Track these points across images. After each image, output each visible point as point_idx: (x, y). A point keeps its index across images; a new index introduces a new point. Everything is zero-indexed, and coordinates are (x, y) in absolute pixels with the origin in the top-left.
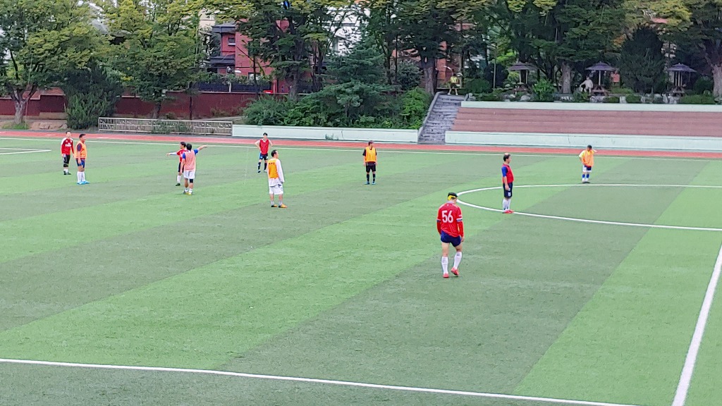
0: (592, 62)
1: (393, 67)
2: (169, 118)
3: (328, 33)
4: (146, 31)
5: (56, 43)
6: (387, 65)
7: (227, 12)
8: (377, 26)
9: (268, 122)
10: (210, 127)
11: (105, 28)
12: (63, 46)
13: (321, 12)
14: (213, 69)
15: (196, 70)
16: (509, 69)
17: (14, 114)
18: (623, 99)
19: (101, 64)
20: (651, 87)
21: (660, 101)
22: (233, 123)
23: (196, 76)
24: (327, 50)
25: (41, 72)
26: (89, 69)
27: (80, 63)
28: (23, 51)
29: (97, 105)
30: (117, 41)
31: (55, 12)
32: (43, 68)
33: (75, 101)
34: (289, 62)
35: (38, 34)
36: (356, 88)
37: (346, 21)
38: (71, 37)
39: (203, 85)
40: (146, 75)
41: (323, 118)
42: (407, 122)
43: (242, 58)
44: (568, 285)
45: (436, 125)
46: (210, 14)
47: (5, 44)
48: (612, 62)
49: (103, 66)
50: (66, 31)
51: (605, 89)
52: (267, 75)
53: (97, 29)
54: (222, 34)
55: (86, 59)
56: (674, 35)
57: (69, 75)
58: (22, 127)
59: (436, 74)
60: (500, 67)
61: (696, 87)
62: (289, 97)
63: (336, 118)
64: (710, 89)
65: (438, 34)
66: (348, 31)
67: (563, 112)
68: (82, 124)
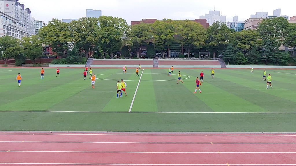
0: (117, 52)
2: (36, 63)
3: (68, 47)
4: (31, 47)
5: (13, 50)
6: (79, 53)
7: (47, 43)
8: (77, 46)
9: (56, 64)
10: (45, 65)
11: (22, 46)
12: (14, 50)
13: (66, 43)
14: (45, 54)
15: (41, 54)
16: (102, 53)
17: (4, 64)
18: (122, 58)
19: (22, 53)
20: (127, 56)
21: (128, 59)
22: (49, 64)
24: (67, 50)
25: (10, 55)
28: (6, 51)
29: (22, 61)
30: (25, 49)
31: (12, 43)
33: (17, 61)
34: (60, 52)
35: (9, 48)
36: (73, 57)
37: (71, 45)
39: (43, 57)
40: (31, 55)
41: (67, 63)
42: (83, 63)
43: (51, 52)
45: (89, 64)
46: (44, 44)
47: (2, 50)
48: (120, 52)
50: (14, 47)
51: (119, 57)
52: (56, 55)
54: (47, 47)
55: (19, 53)
56: (130, 47)
57: (15, 56)
58: (6, 66)
59: (88, 54)
60: (100, 53)
61: (134, 56)
62: (60, 59)
63: (69, 63)
64: (137, 56)
65: (88, 47)
66: (71, 46)
67: (112, 61)
68: (18, 65)
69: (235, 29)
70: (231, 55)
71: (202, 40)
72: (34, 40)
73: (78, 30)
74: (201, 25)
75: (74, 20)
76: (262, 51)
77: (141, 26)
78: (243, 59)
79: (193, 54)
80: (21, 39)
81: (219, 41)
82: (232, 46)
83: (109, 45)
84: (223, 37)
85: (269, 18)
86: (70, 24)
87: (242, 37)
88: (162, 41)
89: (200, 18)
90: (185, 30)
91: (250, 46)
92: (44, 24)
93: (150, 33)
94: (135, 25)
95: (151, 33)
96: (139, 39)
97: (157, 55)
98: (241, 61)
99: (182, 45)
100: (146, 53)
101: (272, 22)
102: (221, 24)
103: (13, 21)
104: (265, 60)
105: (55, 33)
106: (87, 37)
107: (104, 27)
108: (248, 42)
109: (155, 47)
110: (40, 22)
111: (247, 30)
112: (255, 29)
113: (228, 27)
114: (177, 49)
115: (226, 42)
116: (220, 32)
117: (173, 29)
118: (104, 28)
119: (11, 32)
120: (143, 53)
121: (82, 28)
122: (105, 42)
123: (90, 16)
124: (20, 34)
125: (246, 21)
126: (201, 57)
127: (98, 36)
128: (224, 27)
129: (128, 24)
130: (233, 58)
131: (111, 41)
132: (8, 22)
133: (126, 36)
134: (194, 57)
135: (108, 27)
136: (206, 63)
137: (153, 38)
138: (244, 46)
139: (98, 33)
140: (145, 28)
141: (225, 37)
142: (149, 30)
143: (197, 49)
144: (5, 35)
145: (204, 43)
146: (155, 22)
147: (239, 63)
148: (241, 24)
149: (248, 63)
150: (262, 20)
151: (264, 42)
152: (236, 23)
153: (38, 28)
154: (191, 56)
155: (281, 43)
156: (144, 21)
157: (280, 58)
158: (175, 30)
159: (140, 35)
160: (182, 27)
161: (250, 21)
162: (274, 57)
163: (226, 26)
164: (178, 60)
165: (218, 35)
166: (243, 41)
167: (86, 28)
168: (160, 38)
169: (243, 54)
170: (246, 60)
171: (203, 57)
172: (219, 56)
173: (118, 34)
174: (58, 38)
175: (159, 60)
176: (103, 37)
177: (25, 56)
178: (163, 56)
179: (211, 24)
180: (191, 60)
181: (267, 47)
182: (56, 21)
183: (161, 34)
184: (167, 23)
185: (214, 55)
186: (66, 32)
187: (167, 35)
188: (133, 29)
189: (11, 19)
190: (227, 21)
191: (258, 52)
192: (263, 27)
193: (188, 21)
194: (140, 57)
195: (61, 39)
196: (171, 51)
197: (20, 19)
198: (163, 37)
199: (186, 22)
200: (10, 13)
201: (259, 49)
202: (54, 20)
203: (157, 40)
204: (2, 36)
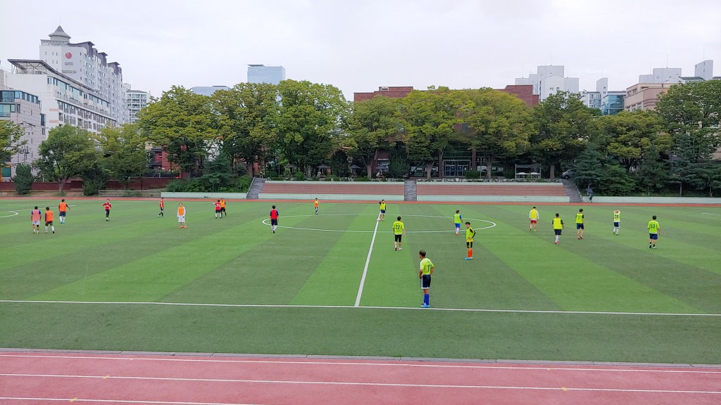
0: (319, 164)
1: (234, 166)
2: (131, 189)
3: (205, 152)
4: (121, 151)
5: (78, 157)
6: (232, 165)
7: (158, 142)
8: (227, 148)
9: (177, 191)
10: (151, 193)
11: (101, 150)
12: (82, 158)
13: (201, 142)
14: (151, 168)
15: (143, 168)
16: (285, 167)
17: (59, 189)
18: (332, 179)
19: (100, 166)
20: (345, 175)
21: (347, 180)
22: (162, 191)
23: (144, 171)
24: (204, 159)
26: (94, 168)
27: (89, 166)
28: (63, 161)
29: (98, 184)
30: (107, 156)
31: (78, 143)
32: (72, 169)
33: (88, 183)
34: (187, 164)
35: (70, 153)
36: (218, 175)
37: (213, 146)
38: (85, 154)
39: (147, 175)
40: (121, 171)
41: (203, 188)
42: (241, 190)
43: (165, 162)
44: (312, 257)
45: (253, 191)
46: (150, 143)
47: (54, 158)
48: (327, 164)
50: (83, 152)
51: (325, 174)
52: (177, 170)
53: (98, 151)
54: (156, 152)
55: (93, 164)
56: (352, 153)
57: (85, 171)
59: (253, 169)
60: (281, 166)
61: (361, 175)
62: (187, 179)
63: (209, 188)
64: (367, 175)
65: (254, 152)
66: (213, 150)
67: (308, 185)
68: (91, 194)
69: (602, 109)
70: (593, 172)
71: (523, 137)
72: (127, 135)
73: (231, 113)
74: (521, 101)
75: (219, 89)
76: (669, 161)
77: (378, 104)
78: (624, 181)
79: (500, 169)
80: (99, 133)
81: (563, 138)
82: (597, 150)
83: (302, 148)
84: (574, 129)
85: (684, 82)
86: (212, 99)
87: (620, 128)
88: (426, 138)
89: (518, 84)
90: (482, 113)
91: (639, 148)
92: (152, 98)
93: (398, 120)
94: (364, 101)
95: (400, 120)
96: (372, 135)
97: (414, 172)
98: (619, 186)
99: (473, 149)
100: (387, 167)
101: (694, 93)
102: (567, 98)
103: (81, 91)
104: (677, 184)
105: (176, 119)
106: (251, 128)
107: (291, 105)
108: (636, 140)
109: (410, 154)
110: (141, 94)
111: (631, 111)
112: (652, 108)
113: (584, 104)
114: (462, 159)
115: (580, 139)
116: (566, 115)
117: (451, 110)
118: (291, 108)
119: (76, 116)
120: (381, 167)
121: (239, 109)
122: (292, 141)
123: (258, 80)
124: (95, 122)
125: (630, 90)
126: (521, 176)
127: (277, 126)
128: (575, 103)
129: (347, 100)
130: (599, 179)
131: (307, 138)
132: (70, 93)
133: (342, 127)
134: (502, 175)
135: (301, 107)
136: (532, 191)
137: (405, 131)
138: (625, 149)
139: (278, 119)
140: (386, 108)
141: (579, 128)
142: (396, 114)
143: (509, 158)
144: (62, 123)
145: (526, 142)
146: (410, 95)
147: (614, 192)
148: (616, 98)
149: (636, 192)
150: (668, 86)
151: (675, 141)
152: (603, 95)
153: (136, 108)
154: (496, 175)
155: (717, 143)
156: (383, 92)
157: (715, 179)
158: (458, 114)
159: (375, 124)
160: (473, 104)
161: (639, 90)
162: (701, 177)
163: (581, 103)
164: (464, 183)
165: (561, 124)
166: (622, 137)
167: (250, 106)
168: (421, 131)
169: (624, 170)
170: (632, 184)
171: (526, 176)
172: (564, 173)
173: (323, 122)
174: (183, 131)
175: (418, 183)
176: (289, 129)
177: (105, 171)
178: (429, 175)
179: (544, 96)
180: (494, 183)
181: (682, 152)
182: (178, 91)
183: (423, 123)
184: (437, 96)
185: (552, 172)
186: (203, 116)
187: (437, 125)
188: (359, 111)
189: (77, 86)
190: (581, 90)
191: (661, 164)
192: (672, 104)
193: (489, 90)
194: (374, 176)
195: (190, 132)
196: (447, 163)
197: (96, 88)
198: (428, 128)
199: (485, 92)
200: (75, 72)
201: (663, 156)
202: (176, 89)
203: (414, 137)
204: (55, 126)
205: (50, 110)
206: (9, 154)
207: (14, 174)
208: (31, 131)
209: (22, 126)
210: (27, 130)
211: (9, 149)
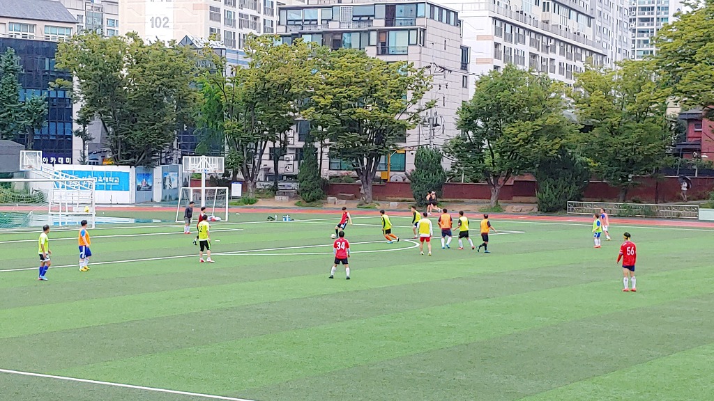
2: (634, 201)
4: (614, 120)
5: (530, 133)
10: (676, 211)
11: (575, 118)
12: (536, 135)
14: (678, 155)
15: (661, 156)
17: (490, 199)
19: (570, 151)
22: (700, 207)
23: (662, 162)
25: (515, 159)
26: (559, 156)
27: (550, 150)
28: (500, 141)
29: (566, 190)
30: (587, 129)
31: (529, 104)
32: (517, 155)
33: (546, 186)
35: (514, 125)
38: (544, 127)
39: (669, 170)
40: (614, 160)
43: (708, 143)
46: (677, 102)
47: (483, 135)
49: (572, 153)
50: (539, 121)
53: (568, 118)
54: (689, 120)
55: (557, 147)
57: (541, 162)
58: (497, 210)
68: (549, 208)
72: (630, 84)
80: (571, 82)
119: (526, 48)
124: (563, 59)
144: (500, 63)
153: (646, 26)
177: (582, 162)
204: (486, 69)
205: (479, 38)
206: (404, 127)
207: (410, 166)
208: (443, 82)
209: (427, 72)
210: (437, 80)
211: (404, 117)
